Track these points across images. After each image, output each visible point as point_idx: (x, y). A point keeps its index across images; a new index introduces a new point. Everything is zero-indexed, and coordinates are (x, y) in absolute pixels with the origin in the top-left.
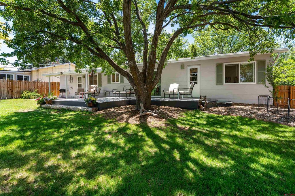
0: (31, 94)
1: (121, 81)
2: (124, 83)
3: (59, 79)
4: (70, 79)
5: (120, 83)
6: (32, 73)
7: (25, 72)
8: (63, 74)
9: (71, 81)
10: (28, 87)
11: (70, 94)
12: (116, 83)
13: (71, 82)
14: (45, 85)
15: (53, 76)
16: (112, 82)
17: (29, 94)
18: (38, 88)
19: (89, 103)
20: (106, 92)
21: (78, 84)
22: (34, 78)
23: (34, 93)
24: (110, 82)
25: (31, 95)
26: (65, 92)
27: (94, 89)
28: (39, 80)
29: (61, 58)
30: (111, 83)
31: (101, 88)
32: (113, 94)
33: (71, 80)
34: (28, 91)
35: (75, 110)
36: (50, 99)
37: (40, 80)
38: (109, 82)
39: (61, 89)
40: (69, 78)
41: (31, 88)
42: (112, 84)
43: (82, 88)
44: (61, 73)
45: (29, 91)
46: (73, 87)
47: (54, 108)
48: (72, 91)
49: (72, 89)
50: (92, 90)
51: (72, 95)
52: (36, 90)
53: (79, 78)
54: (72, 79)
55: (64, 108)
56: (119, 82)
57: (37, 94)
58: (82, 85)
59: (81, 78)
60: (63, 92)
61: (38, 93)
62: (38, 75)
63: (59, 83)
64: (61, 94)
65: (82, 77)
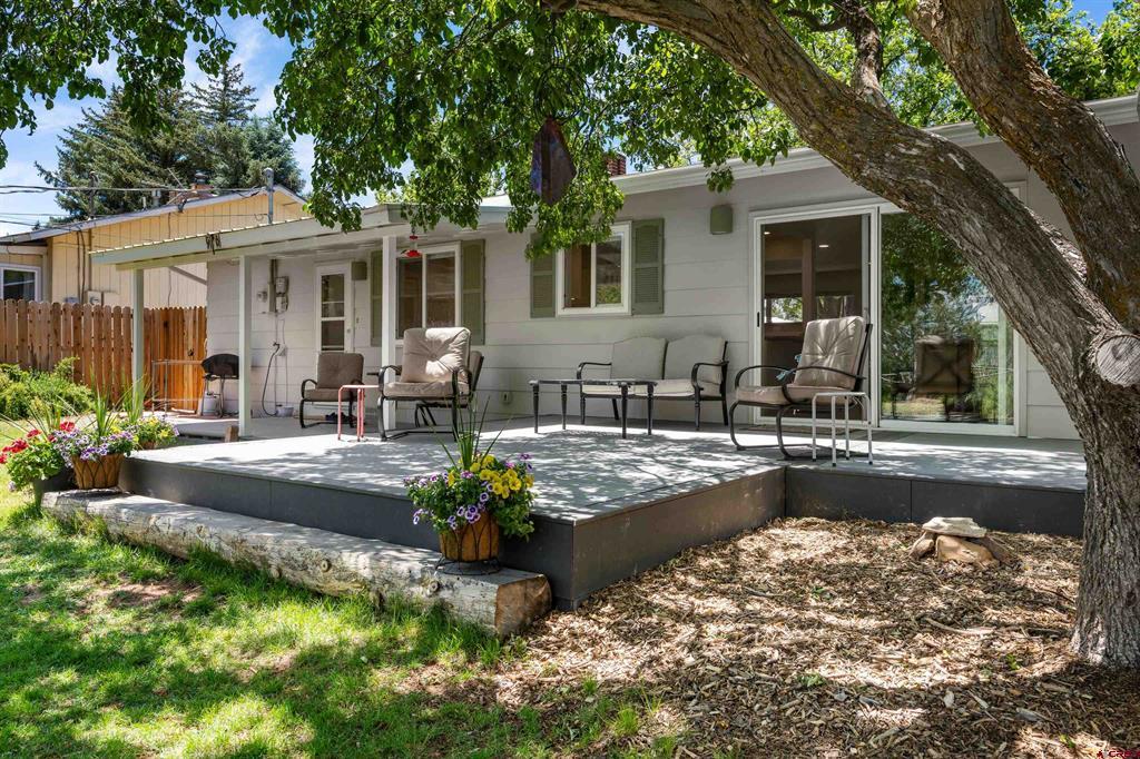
0: (36, 386)
1: (638, 298)
2: (661, 310)
3: (204, 288)
4: (268, 288)
5: (634, 312)
6: (49, 254)
7: (13, 249)
8: (224, 245)
9: (279, 300)
10: (23, 340)
11: (270, 388)
12: (594, 310)
13: (273, 309)
14: (118, 325)
15: (158, 261)
16: (567, 305)
17: (20, 386)
18: (78, 348)
19: (464, 528)
20: (536, 388)
21: (319, 319)
22: (64, 288)
23: (53, 378)
24: (551, 303)
25: (33, 395)
26: (238, 378)
27: (451, 360)
28: (90, 294)
29: (225, 172)
30: (560, 310)
31: (482, 350)
32: (584, 396)
33: (275, 294)
34: (17, 369)
35: (308, 581)
36: (103, 450)
37: (98, 296)
38: (541, 303)
39: (216, 359)
40: (261, 281)
41: (36, 351)
42: (562, 318)
43: (348, 348)
44: (212, 240)
45: (23, 369)
46: (290, 340)
47: (127, 532)
48: (282, 371)
49: (284, 354)
50: (437, 369)
51: (281, 399)
52: (66, 362)
53: (326, 280)
54: (280, 286)
55: (213, 547)
56: (624, 307)
57: (74, 390)
58: (347, 326)
59: (340, 279)
60: (223, 377)
61: (77, 381)
62: (85, 267)
63: (200, 315)
64: (214, 386)
65: (345, 269)
